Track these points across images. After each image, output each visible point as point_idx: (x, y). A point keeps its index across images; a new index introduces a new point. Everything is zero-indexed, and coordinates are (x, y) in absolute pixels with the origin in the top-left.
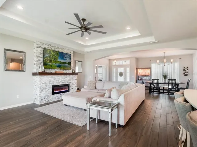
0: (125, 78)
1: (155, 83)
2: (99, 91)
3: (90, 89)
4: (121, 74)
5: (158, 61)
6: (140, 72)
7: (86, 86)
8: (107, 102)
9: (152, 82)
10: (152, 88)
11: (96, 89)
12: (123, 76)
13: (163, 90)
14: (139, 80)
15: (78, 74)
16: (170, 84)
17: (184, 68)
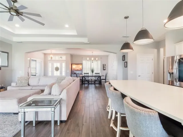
0: (61, 73)
1: (86, 76)
2: (33, 88)
3: (21, 86)
4: (57, 69)
5: (88, 59)
6: (74, 67)
7: (15, 84)
8: (47, 100)
9: (83, 75)
10: (84, 80)
11: (29, 85)
12: (59, 70)
13: (91, 81)
14: (73, 74)
15: (2, 68)
16: (96, 76)
17: (103, 65)
